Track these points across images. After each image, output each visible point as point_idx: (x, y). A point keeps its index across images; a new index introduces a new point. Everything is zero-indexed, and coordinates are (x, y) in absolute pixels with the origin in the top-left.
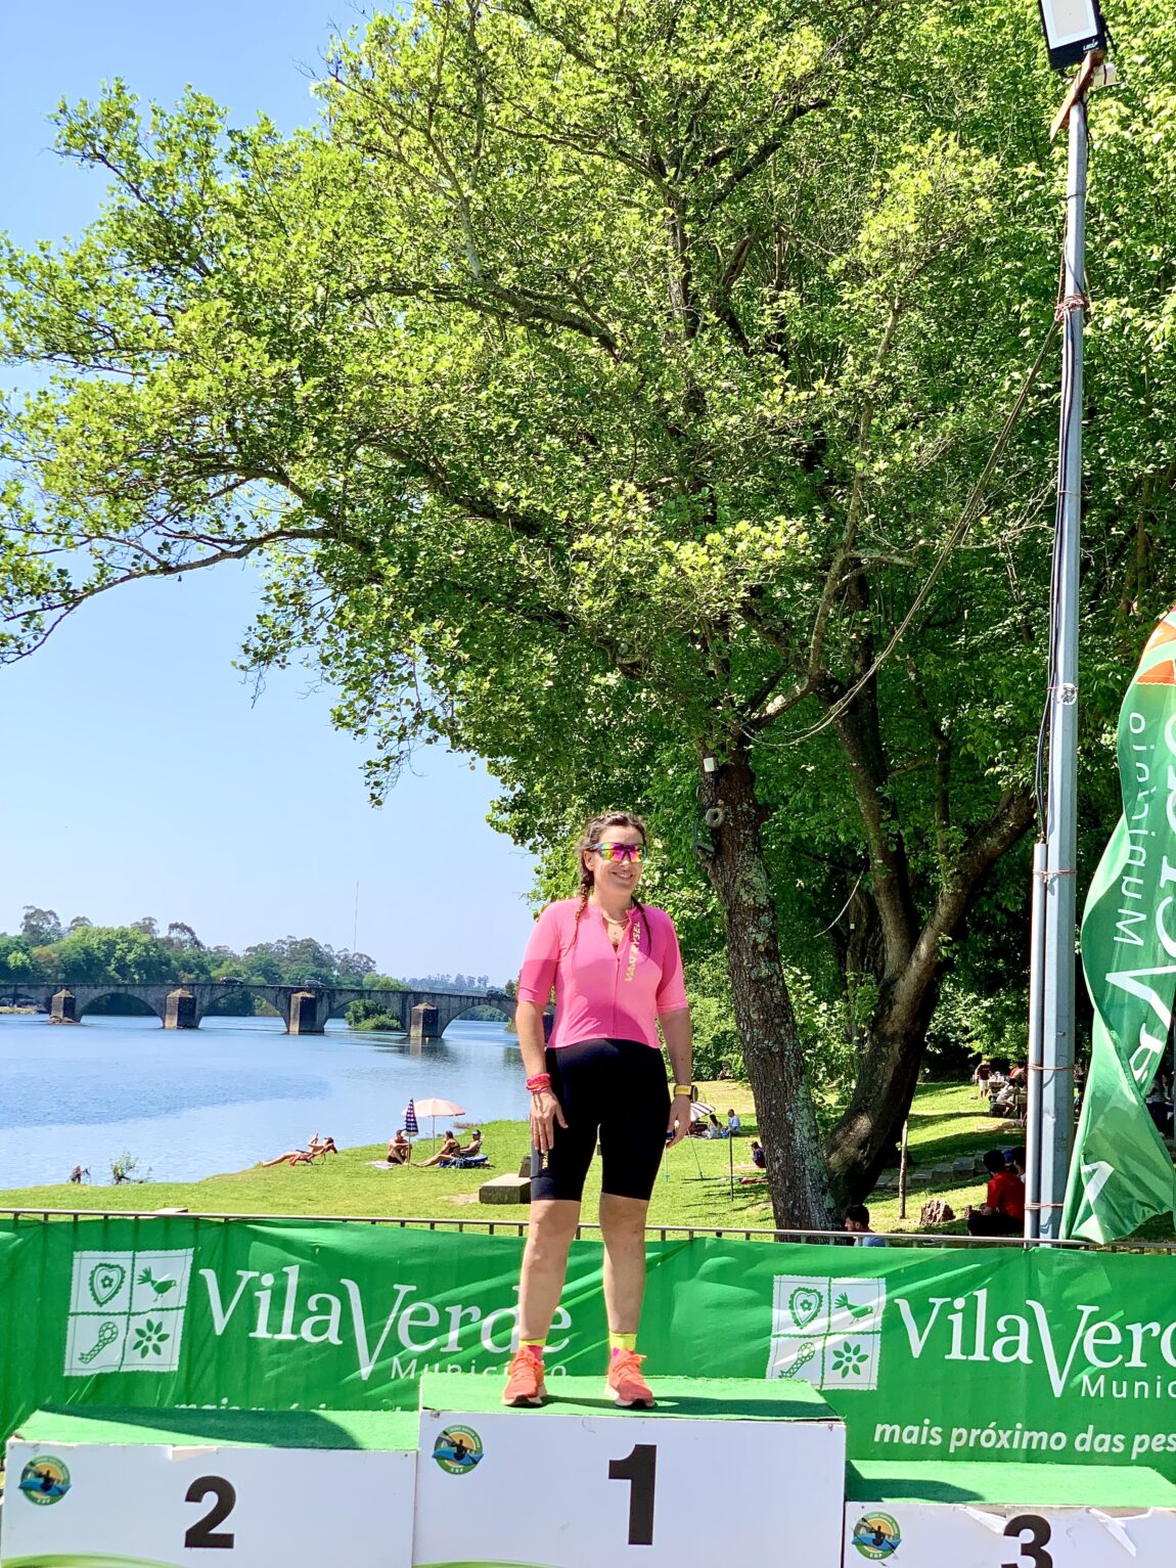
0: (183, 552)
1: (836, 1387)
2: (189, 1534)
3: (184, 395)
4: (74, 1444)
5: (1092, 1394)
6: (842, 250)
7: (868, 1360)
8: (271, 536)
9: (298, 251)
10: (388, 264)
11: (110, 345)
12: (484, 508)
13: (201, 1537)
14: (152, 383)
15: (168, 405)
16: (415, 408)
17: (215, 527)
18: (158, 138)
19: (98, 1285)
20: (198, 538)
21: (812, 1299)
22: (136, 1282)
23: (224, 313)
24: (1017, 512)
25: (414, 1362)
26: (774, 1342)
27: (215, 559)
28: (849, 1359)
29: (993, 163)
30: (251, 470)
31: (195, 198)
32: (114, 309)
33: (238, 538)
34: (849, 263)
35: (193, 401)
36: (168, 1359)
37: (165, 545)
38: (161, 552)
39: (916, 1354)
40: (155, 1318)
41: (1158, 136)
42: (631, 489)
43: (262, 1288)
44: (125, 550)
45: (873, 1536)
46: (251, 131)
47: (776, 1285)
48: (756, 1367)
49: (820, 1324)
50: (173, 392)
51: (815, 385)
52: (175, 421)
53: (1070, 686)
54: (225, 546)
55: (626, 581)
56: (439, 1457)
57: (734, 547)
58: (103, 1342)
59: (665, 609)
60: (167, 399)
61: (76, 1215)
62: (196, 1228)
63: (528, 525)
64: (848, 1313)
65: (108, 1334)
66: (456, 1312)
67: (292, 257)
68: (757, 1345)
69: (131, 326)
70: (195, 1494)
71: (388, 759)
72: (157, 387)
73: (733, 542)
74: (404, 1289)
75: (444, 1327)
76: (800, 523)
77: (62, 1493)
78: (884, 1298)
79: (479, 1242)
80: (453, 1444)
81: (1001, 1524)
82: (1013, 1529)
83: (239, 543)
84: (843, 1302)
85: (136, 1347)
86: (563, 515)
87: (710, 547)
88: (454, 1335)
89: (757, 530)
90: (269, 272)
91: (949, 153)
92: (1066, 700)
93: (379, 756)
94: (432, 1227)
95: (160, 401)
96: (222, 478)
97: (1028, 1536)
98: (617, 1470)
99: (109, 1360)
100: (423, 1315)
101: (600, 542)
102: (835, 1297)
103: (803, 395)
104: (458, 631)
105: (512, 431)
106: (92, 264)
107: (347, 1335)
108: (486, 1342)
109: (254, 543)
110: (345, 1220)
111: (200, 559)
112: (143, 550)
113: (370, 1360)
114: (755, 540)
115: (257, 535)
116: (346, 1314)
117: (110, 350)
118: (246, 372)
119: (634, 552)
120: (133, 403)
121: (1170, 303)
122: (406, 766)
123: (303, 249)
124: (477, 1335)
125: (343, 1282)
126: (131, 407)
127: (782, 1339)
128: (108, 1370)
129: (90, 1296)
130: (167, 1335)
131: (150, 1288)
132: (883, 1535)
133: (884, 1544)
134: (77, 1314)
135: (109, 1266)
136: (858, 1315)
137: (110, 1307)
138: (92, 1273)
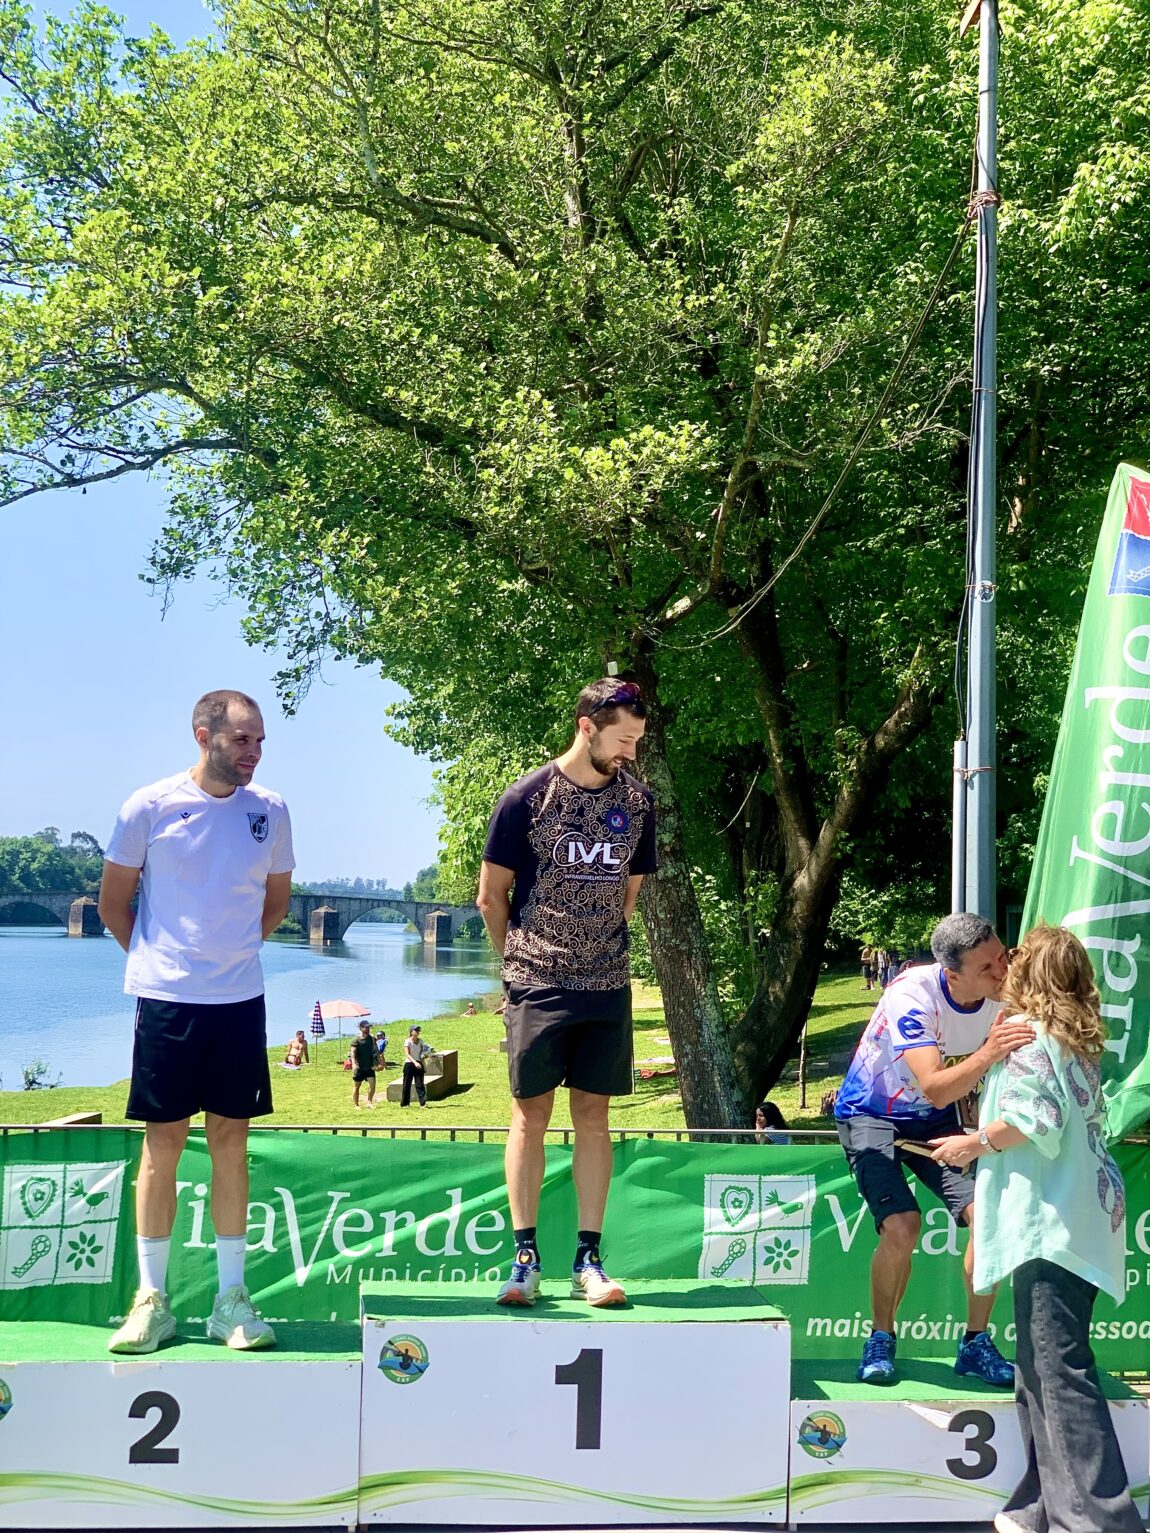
0: (87, 464)
1: (768, 1282)
2: (133, 1449)
3: (85, 306)
4: (15, 1363)
6: (738, 155)
7: (799, 1256)
8: (179, 444)
9: (197, 160)
10: (285, 173)
11: (9, 256)
12: (387, 417)
13: (145, 1452)
14: (51, 296)
15: (69, 316)
16: (318, 317)
17: (118, 438)
18: (54, 48)
19: (29, 1197)
20: (98, 450)
21: (743, 1197)
22: (68, 1195)
23: (124, 223)
24: (917, 413)
25: (350, 1268)
26: (706, 1240)
27: (120, 470)
28: (780, 1255)
29: (888, 67)
30: (153, 382)
31: (92, 108)
32: (12, 221)
33: (142, 449)
34: (746, 166)
35: (96, 312)
36: (103, 1271)
37: (70, 458)
38: (63, 463)
39: (846, 1248)
40: (88, 1232)
41: (1052, 38)
42: (536, 395)
43: (196, 1198)
44: (29, 464)
45: (819, 1434)
46: (147, 42)
47: (707, 1184)
48: (687, 1265)
49: (752, 1219)
50: (74, 303)
51: (715, 290)
52: (74, 333)
53: (988, 583)
54: (129, 458)
55: (528, 490)
56: (385, 1367)
57: (640, 452)
58: (36, 1256)
59: (571, 515)
60: (68, 310)
61: (6, 1130)
62: (128, 1140)
63: (431, 433)
64: (776, 1210)
65: (41, 1247)
66: (390, 1217)
67: (190, 166)
68: (688, 1243)
69: (30, 238)
70: (138, 1410)
71: (297, 671)
72: (57, 298)
73: (637, 449)
74: (337, 1196)
75: (379, 1229)
76: (703, 427)
77: (4, 1412)
78: (813, 1193)
79: (410, 1146)
80: (398, 1354)
81: (944, 1420)
82: (957, 1425)
83: (142, 454)
84: (774, 1199)
85: (69, 1260)
86: (469, 423)
87: (614, 453)
88: (388, 1239)
89: (660, 435)
90: (168, 182)
91: (845, 56)
92: (985, 597)
93: (291, 665)
94: (364, 1134)
95: (60, 313)
96: (124, 390)
97: (972, 1431)
98: (563, 1375)
99: (41, 1275)
100: (358, 1221)
101: (507, 447)
102: (766, 1194)
103: (703, 300)
104: (366, 540)
105: (415, 339)
107: (282, 1242)
108: (421, 1245)
109: (158, 454)
110: (277, 1129)
111: (104, 471)
112: (45, 462)
113: (306, 1264)
114: (660, 445)
115: (160, 446)
116: (280, 1222)
117: (9, 263)
118: (146, 282)
119: (539, 458)
120: (34, 315)
121: (1067, 203)
122: (315, 675)
123: (201, 158)
124: (411, 1239)
125: (277, 1189)
126: (31, 319)
127: (713, 1237)
128: (42, 1283)
129: (22, 1209)
130: (100, 1248)
131: (83, 1201)
132: (829, 1434)
133: (830, 1443)
134: (9, 1228)
135: (41, 1180)
136: (788, 1211)
137: (42, 1220)
138: (24, 1187)
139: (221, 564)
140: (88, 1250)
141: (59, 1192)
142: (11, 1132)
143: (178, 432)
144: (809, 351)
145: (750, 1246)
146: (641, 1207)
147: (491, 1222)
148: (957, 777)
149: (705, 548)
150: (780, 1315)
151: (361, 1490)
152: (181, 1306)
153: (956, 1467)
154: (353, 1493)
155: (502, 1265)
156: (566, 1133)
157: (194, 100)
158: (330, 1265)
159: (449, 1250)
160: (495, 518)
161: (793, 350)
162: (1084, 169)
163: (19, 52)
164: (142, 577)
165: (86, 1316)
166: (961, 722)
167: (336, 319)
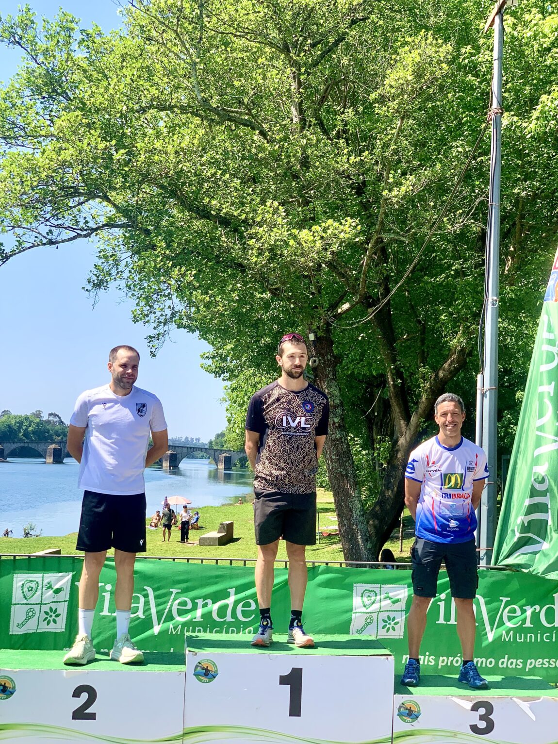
0: (59, 234)
1: (383, 637)
2: (74, 713)
3: (59, 158)
4: (18, 670)
5: (507, 640)
6: (376, 89)
7: (399, 624)
8: (104, 226)
9: (114, 89)
10: (156, 95)
11: (23, 134)
12: (204, 213)
13: (80, 714)
14: (43, 153)
15: (52, 163)
16: (171, 165)
17: (73, 222)
18: (46, 34)
19: (26, 589)
20: (66, 228)
21: (372, 594)
22: (44, 589)
23: (79, 118)
24: (461, 215)
25: (180, 626)
26: (354, 616)
27: (74, 238)
28: (390, 624)
29: (449, 47)
30: (91, 196)
31: (63, 63)
32: (25, 117)
33: (86, 228)
34: (380, 94)
35: (65, 161)
36: (60, 626)
37: (50, 231)
38: (48, 234)
40: (54, 607)
41: (529, 34)
42: (276, 204)
43: (106, 591)
44: (30, 233)
45: (407, 711)
46: (90, 31)
47: (354, 588)
48: (344, 628)
49: (376, 606)
50: (54, 157)
51: (364, 154)
52: (54, 171)
53: (495, 298)
54: (79, 232)
55: (272, 250)
56: (196, 675)
57: (326, 232)
58: (28, 618)
59: (292, 263)
60: (51, 160)
61: (15, 557)
62: (74, 562)
63: (225, 221)
64: (389, 601)
65: (31, 614)
66: (200, 602)
67: (111, 91)
68: (345, 617)
69: (33, 125)
70: (77, 693)
71: (158, 334)
72: (46, 154)
73: (325, 230)
74: (175, 591)
75: (195, 607)
76: (357, 221)
77: (12, 693)
78: (406, 594)
79: (211, 568)
80: (203, 669)
81: (469, 705)
82: (475, 708)
83: (86, 230)
84: (387, 596)
85: (44, 621)
86: (243, 217)
87: (314, 232)
88: (199, 612)
89: (336, 224)
90: (100, 99)
91: (428, 42)
92: (493, 305)
93: (156, 332)
94: (188, 561)
95: (48, 161)
96: (77, 199)
97: (482, 711)
98: (283, 680)
99: (31, 627)
100: (185, 604)
101: (261, 230)
102: (383, 594)
103: (358, 159)
104: (193, 273)
105: (218, 175)
106: (14, 94)
107: (147, 613)
108: (215, 616)
109: (94, 230)
110: (146, 558)
111: (67, 238)
112: (39, 233)
113: (159, 624)
114: (336, 229)
115: (94, 226)
116: (147, 603)
117: (23, 137)
118: (90, 147)
119: (277, 234)
120: (35, 162)
121: (535, 114)
122: (167, 338)
123: (116, 87)
124: (210, 613)
125: (145, 587)
126: (34, 164)
127: (357, 614)
128: (31, 632)
129: (22, 595)
130: (60, 615)
131: (51, 592)
132: (412, 711)
133: (413, 716)
134: (15, 604)
135: (31, 581)
136: (394, 602)
137: (32, 601)
138: (23, 584)
139: (123, 283)
140: (54, 615)
141: (40, 587)
142: (17, 558)
143: (103, 220)
144: (409, 185)
145: (375, 619)
146: (322, 599)
147: (249, 605)
148: (479, 393)
149: (357, 279)
150: (389, 653)
151: (184, 734)
152: (98, 643)
153: (475, 729)
154: (181, 736)
155: (254, 626)
156: (286, 562)
157: (113, 59)
158: (170, 625)
159: (229, 618)
160: (256, 263)
161: (401, 184)
162: (544, 98)
163: (29, 35)
164: (83, 288)
165: (52, 648)
166: (481, 366)
167: (180, 166)
